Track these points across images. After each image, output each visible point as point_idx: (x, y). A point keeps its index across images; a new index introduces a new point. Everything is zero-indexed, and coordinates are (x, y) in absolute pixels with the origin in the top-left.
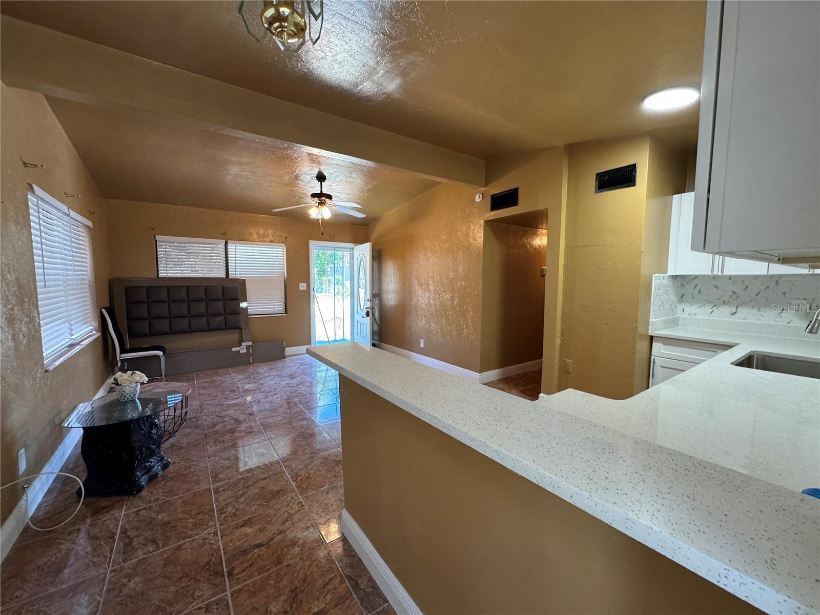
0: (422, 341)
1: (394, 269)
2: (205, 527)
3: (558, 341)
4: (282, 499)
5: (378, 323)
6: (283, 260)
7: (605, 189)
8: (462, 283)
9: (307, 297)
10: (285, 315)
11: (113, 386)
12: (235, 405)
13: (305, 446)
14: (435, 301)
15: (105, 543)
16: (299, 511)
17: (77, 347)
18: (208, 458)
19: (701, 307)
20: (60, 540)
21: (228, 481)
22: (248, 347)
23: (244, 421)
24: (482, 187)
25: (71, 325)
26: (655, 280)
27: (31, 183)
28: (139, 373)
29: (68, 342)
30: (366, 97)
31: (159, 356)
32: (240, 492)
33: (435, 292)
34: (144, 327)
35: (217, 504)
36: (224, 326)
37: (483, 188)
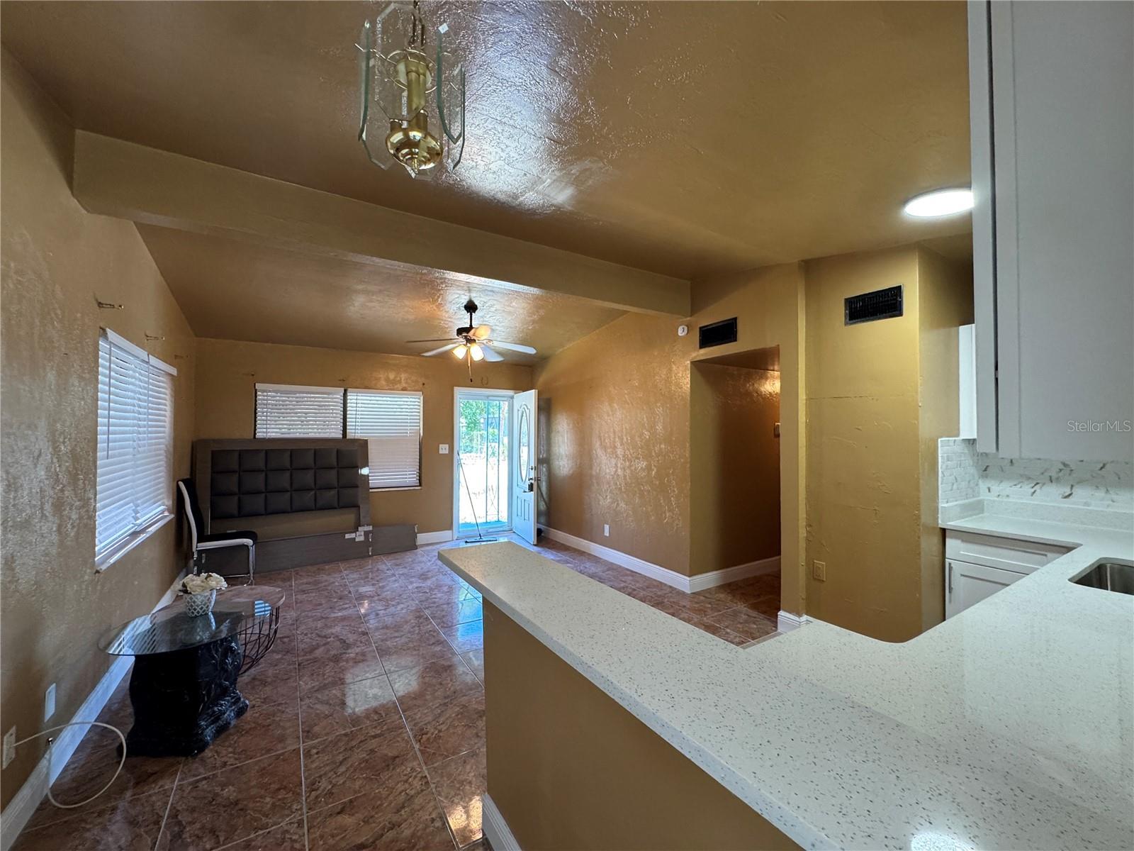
0: (607, 527)
1: (568, 425)
2: (287, 812)
3: (803, 533)
4: (398, 770)
5: (546, 499)
6: (418, 414)
7: (859, 320)
8: (663, 446)
9: (448, 464)
10: (419, 488)
11: (182, 594)
12: (343, 619)
13: (435, 686)
14: (625, 470)
15: (146, 832)
16: (422, 791)
17: (142, 536)
18: (301, 700)
19: (1015, 485)
20: (86, 823)
21: (325, 738)
22: (366, 533)
23: (355, 644)
24: (686, 317)
25: (137, 506)
26: (942, 446)
27: (104, 327)
28: (216, 575)
29: (130, 529)
30: (529, 210)
31: (247, 546)
32: (341, 758)
33: (625, 458)
34: (231, 505)
35: (307, 774)
36: (336, 505)
37: (688, 319)
